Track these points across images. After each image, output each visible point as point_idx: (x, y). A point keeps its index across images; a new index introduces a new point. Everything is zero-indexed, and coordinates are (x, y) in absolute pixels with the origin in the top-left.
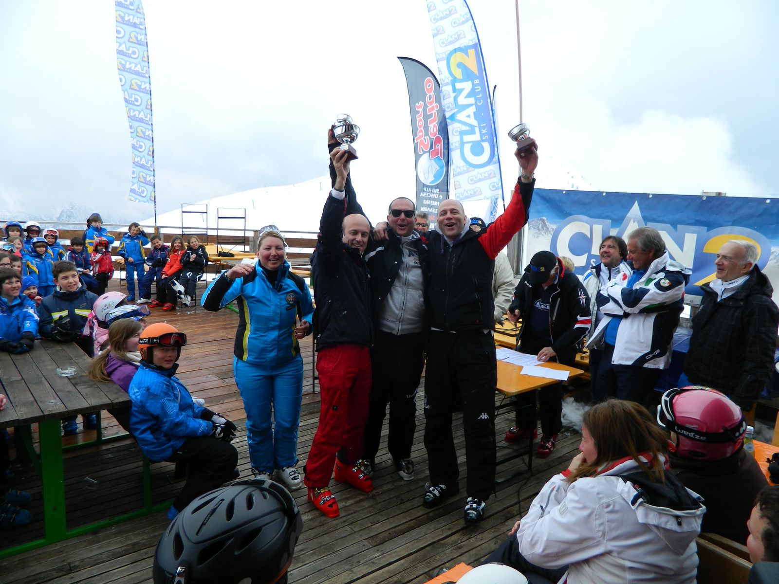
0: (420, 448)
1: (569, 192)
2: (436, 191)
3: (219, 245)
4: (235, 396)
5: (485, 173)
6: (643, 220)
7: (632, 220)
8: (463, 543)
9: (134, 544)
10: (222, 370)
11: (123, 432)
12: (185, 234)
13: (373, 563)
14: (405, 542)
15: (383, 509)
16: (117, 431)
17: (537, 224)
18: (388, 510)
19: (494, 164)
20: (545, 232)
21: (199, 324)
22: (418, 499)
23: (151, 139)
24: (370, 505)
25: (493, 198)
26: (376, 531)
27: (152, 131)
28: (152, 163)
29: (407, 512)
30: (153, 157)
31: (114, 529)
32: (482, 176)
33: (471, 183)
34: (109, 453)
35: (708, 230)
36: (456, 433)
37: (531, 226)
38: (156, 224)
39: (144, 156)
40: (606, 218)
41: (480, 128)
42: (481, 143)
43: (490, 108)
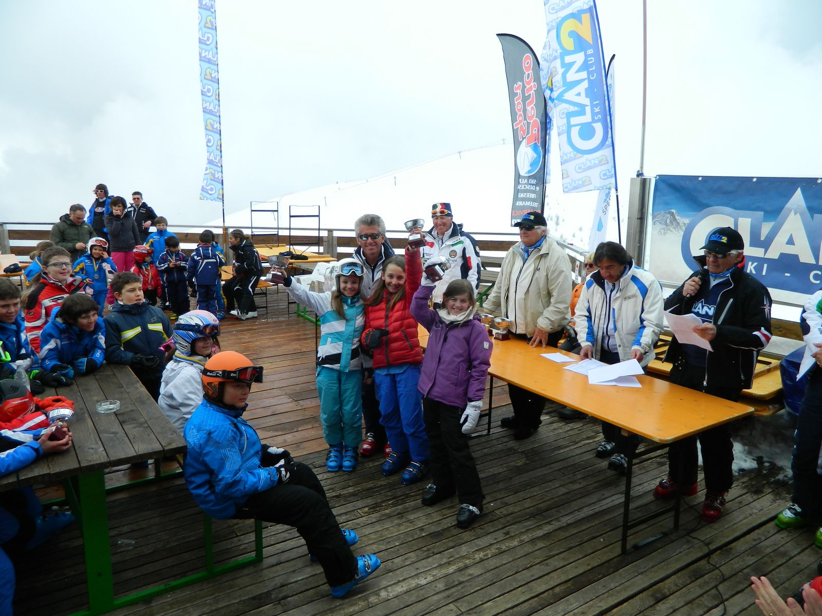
0: (532, 495)
1: (706, 179)
2: (533, 181)
3: (291, 247)
4: (310, 422)
5: (595, 159)
6: (807, 210)
7: (793, 211)
10: (296, 390)
12: (254, 235)
15: (495, 580)
17: (664, 218)
19: (607, 148)
20: (674, 228)
21: (270, 335)
22: (538, 566)
23: (219, 132)
24: (479, 573)
25: (605, 188)
27: (220, 124)
28: (219, 158)
29: (527, 586)
30: (221, 152)
31: (169, 598)
32: (591, 163)
33: (579, 171)
36: (575, 475)
37: (656, 221)
38: (224, 225)
39: (213, 152)
40: (757, 209)
41: (593, 106)
42: (593, 124)
43: (605, 83)
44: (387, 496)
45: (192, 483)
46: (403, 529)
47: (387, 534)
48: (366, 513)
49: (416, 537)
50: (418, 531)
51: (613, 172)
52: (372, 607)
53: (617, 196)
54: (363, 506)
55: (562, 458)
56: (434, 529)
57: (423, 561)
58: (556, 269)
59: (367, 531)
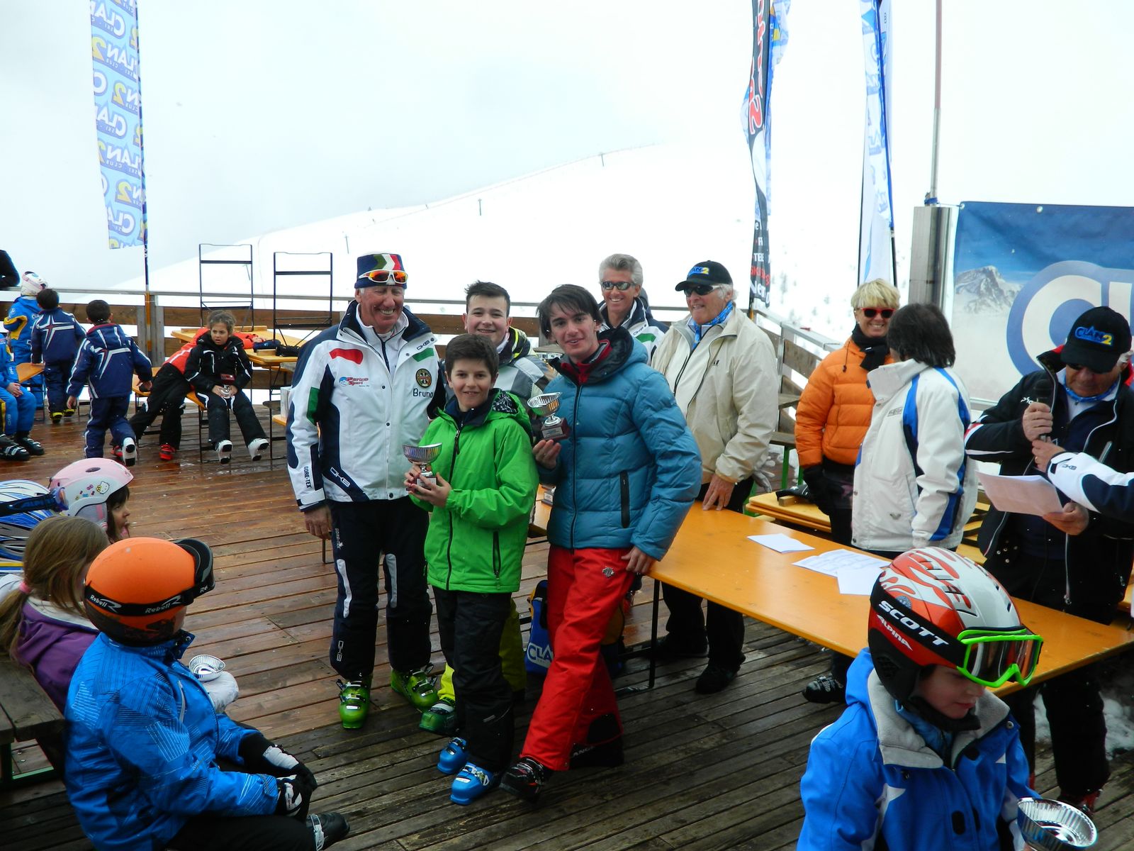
1: (1051, 210)
3: (277, 331)
4: (310, 669)
10: (283, 607)
12: (206, 308)
17: (976, 281)
20: (994, 300)
23: (138, 111)
27: (140, 92)
28: (139, 160)
30: (142, 149)
37: (961, 287)
38: (147, 288)
39: (126, 147)
45: (76, 789)
48: (414, 844)
53: (893, 239)
54: (409, 832)
55: (788, 733)
58: (748, 364)
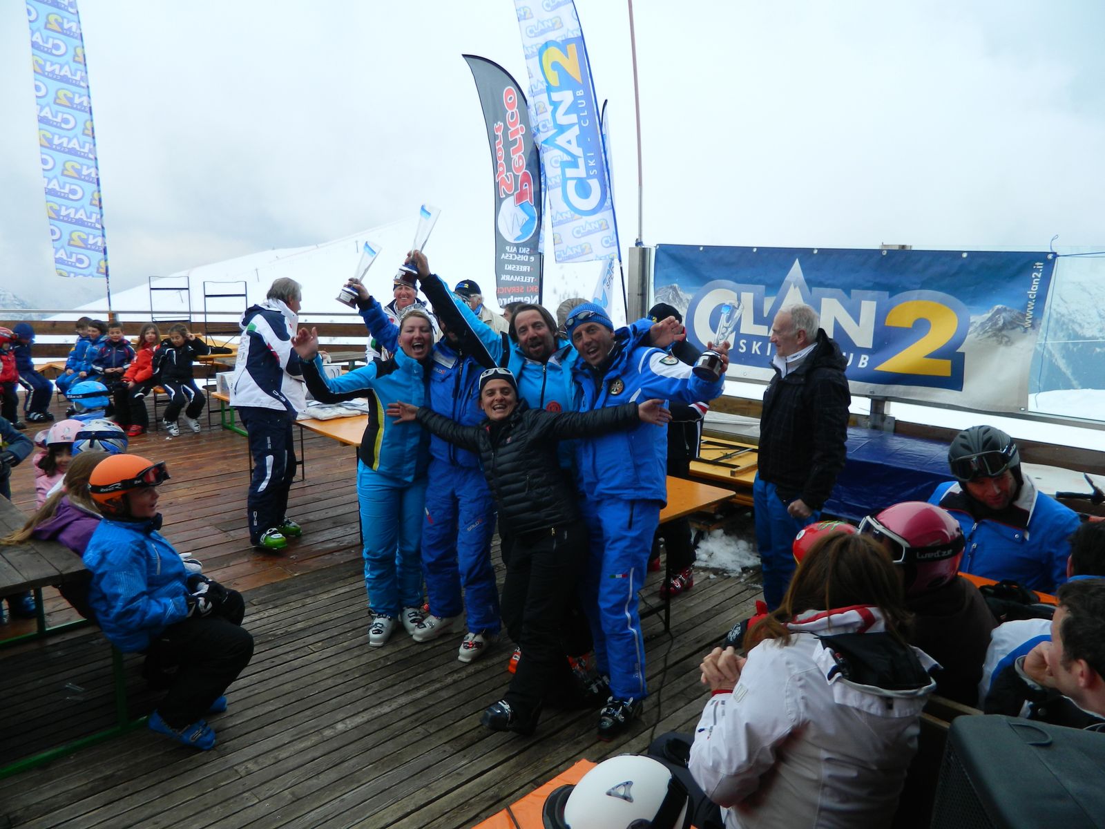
1: (707, 249)
2: (524, 250)
4: (245, 555)
5: (595, 223)
6: (805, 284)
7: (792, 286)
8: (582, 737)
9: (106, 778)
10: (224, 519)
11: (77, 618)
12: (156, 322)
13: (458, 774)
14: (502, 742)
15: (469, 699)
16: (67, 618)
17: (667, 294)
18: (477, 700)
19: (607, 210)
21: (184, 454)
23: (95, 180)
24: (451, 695)
25: (607, 258)
26: (460, 730)
27: (97, 168)
28: (99, 217)
30: (101, 208)
32: (591, 226)
33: (577, 236)
34: (58, 650)
35: (891, 296)
38: (110, 308)
40: (758, 282)
41: (586, 159)
42: (588, 181)
43: (599, 132)
44: (346, 628)
46: (364, 660)
47: (345, 667)
49: (380, 666)
50: (382, 661)
51: (615, 239)
52: (328, 740)
53: (621, 268)
54: (316, 641)
56: (400, 656)
57: (389, 689)
59: (320, 666)
